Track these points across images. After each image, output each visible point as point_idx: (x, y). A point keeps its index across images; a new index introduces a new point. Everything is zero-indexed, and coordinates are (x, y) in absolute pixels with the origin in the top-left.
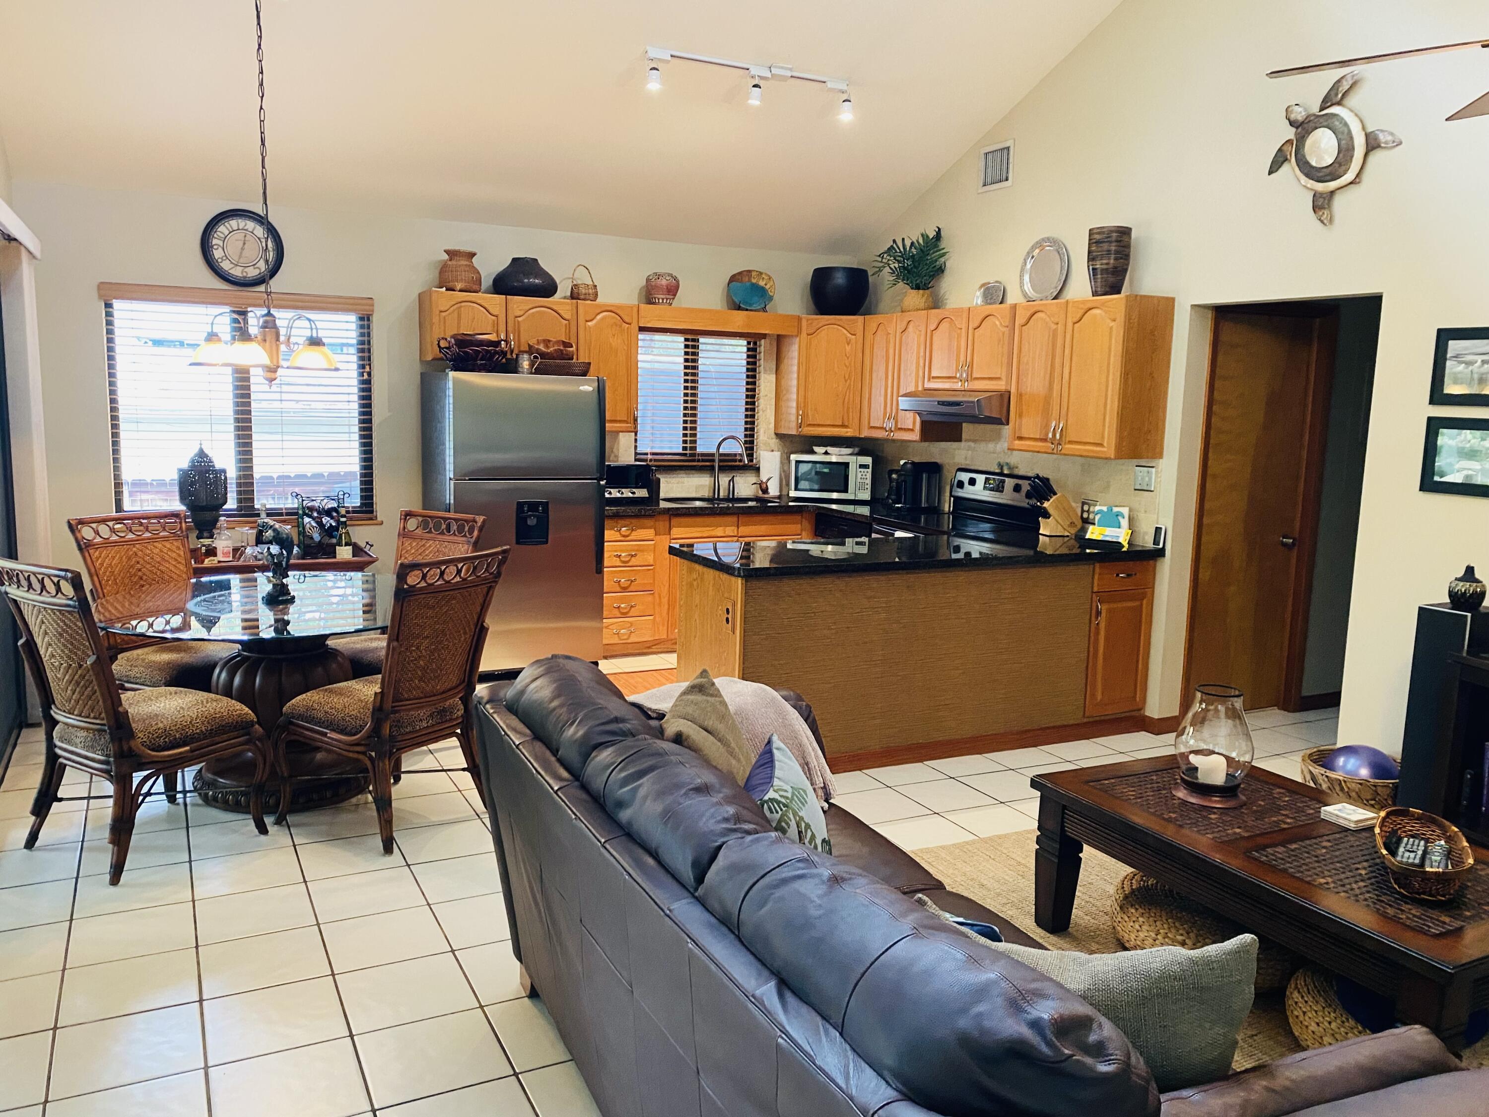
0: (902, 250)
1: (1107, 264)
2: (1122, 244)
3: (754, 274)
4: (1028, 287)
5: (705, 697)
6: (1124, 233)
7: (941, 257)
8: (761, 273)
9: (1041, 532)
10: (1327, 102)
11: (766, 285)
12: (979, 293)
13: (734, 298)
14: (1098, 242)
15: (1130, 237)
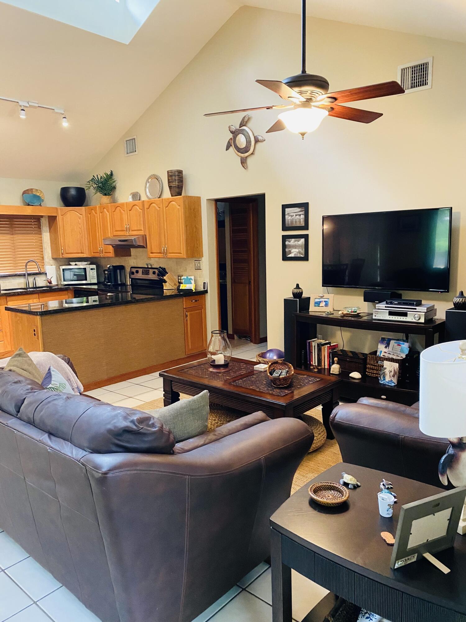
0: (97, 179)
1: (175, 184)
2: (180, 177)
3: (34, 190)
4: (148, 194)
5: (22, 358)
6: (180, 172)
7: (114, 182)
8: (37, 190)
9: (164, 288)
10: (241, 125)
11: (40, 195)
12: (130, 197)
13: (26, 201)
14: (171, 176)
15: (182, 174)
